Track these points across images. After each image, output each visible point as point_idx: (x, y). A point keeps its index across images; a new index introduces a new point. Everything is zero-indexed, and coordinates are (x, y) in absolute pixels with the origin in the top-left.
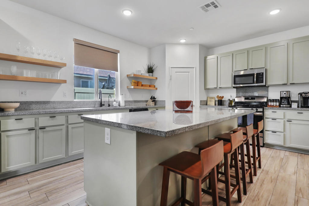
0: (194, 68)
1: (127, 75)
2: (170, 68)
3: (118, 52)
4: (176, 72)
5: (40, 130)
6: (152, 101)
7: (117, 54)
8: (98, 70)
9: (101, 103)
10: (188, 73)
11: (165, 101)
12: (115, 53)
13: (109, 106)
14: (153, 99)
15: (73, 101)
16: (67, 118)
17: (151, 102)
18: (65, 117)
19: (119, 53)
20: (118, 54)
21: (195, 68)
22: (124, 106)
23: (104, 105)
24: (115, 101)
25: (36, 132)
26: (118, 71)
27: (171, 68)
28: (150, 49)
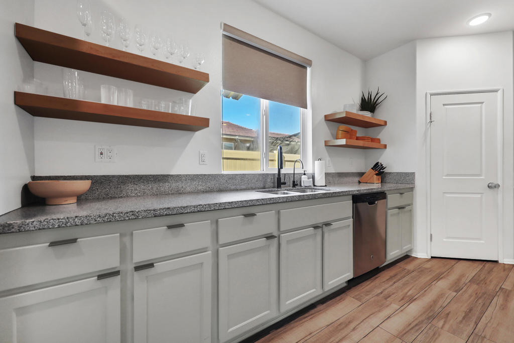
0: (496, 91)
1: (326, 116)
2: (429, 96)
3: (310, 63)
4: (444, 105)
5: (137, 275)
6: (377, 174)
7: (305, 68)
8: (268, 101)
9: (279, 179)
10: (480, 105)
11: (413, 174)
12: (301, 65)
13: (294, 185)
14: (379, 170)
15: (219, 175)
16: (214, 226)
17: (375, 176)
18: (211, 223)
19: (310, 65)
20: (309, 69)
21: (500, 93)
22: (324, 185)
23: (284, 183)
24: (305, 174)
25: (123, 281)
26: (306, 107)
27: (432, 95)
28: (366, 61)
